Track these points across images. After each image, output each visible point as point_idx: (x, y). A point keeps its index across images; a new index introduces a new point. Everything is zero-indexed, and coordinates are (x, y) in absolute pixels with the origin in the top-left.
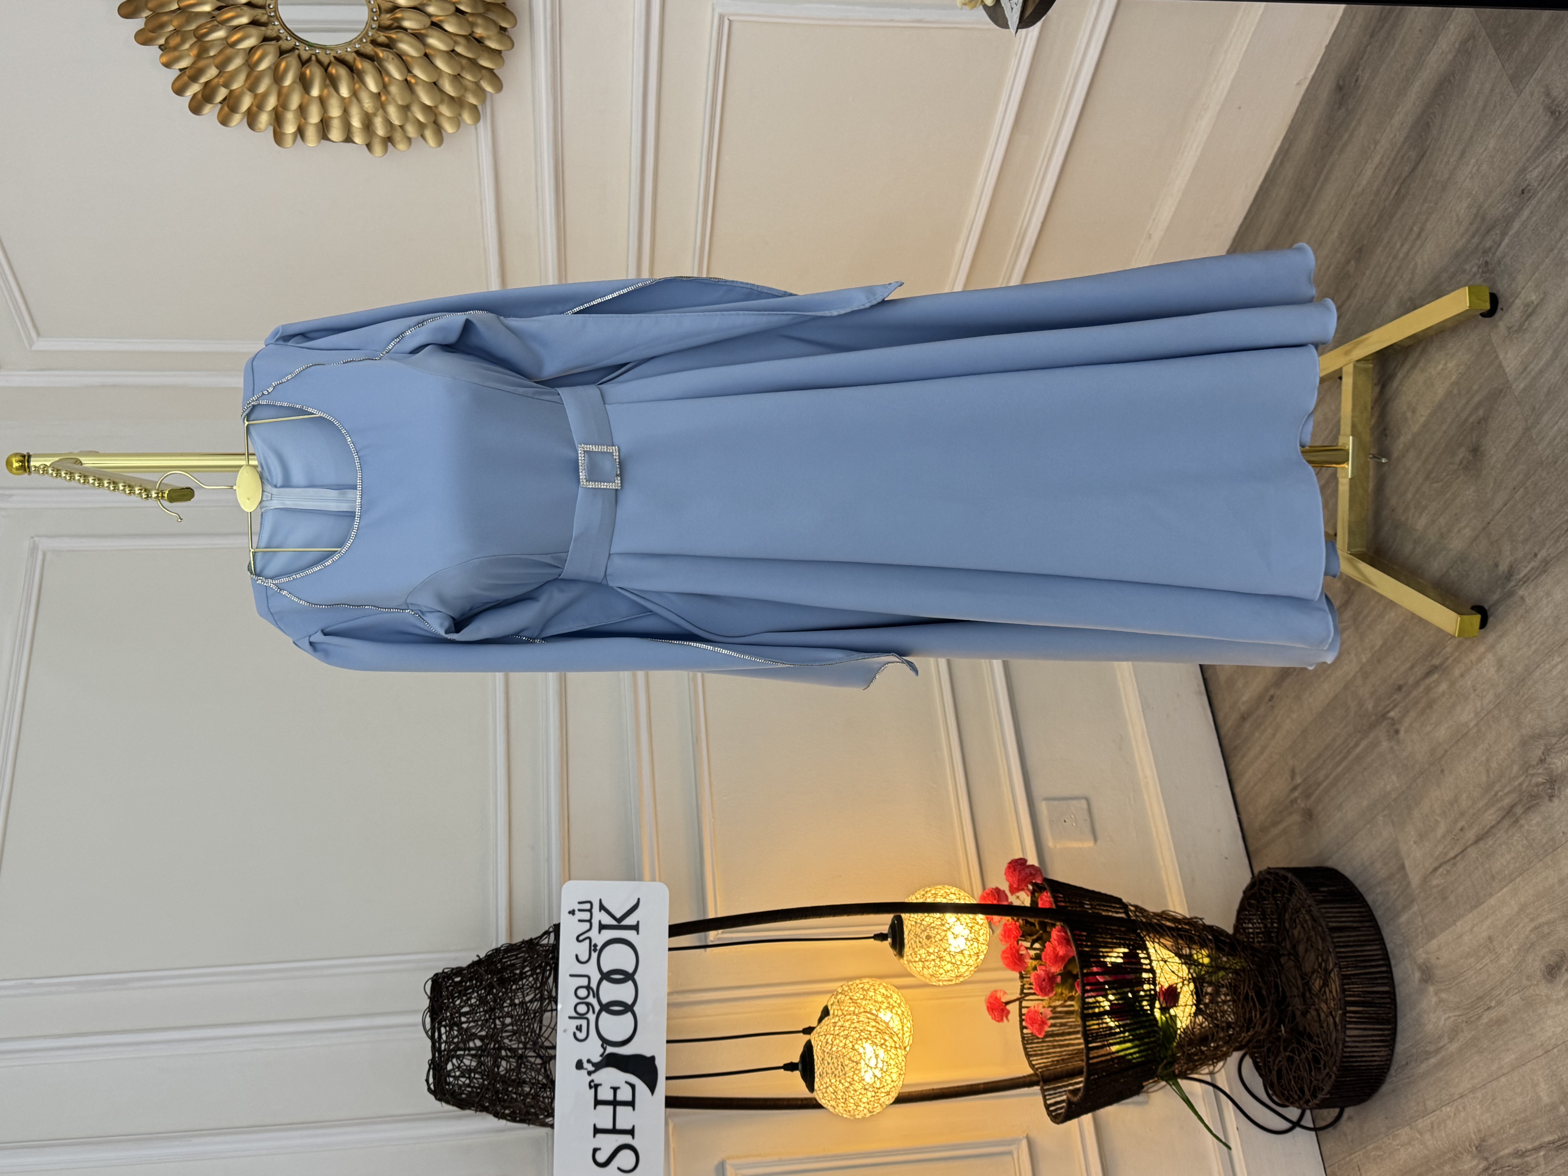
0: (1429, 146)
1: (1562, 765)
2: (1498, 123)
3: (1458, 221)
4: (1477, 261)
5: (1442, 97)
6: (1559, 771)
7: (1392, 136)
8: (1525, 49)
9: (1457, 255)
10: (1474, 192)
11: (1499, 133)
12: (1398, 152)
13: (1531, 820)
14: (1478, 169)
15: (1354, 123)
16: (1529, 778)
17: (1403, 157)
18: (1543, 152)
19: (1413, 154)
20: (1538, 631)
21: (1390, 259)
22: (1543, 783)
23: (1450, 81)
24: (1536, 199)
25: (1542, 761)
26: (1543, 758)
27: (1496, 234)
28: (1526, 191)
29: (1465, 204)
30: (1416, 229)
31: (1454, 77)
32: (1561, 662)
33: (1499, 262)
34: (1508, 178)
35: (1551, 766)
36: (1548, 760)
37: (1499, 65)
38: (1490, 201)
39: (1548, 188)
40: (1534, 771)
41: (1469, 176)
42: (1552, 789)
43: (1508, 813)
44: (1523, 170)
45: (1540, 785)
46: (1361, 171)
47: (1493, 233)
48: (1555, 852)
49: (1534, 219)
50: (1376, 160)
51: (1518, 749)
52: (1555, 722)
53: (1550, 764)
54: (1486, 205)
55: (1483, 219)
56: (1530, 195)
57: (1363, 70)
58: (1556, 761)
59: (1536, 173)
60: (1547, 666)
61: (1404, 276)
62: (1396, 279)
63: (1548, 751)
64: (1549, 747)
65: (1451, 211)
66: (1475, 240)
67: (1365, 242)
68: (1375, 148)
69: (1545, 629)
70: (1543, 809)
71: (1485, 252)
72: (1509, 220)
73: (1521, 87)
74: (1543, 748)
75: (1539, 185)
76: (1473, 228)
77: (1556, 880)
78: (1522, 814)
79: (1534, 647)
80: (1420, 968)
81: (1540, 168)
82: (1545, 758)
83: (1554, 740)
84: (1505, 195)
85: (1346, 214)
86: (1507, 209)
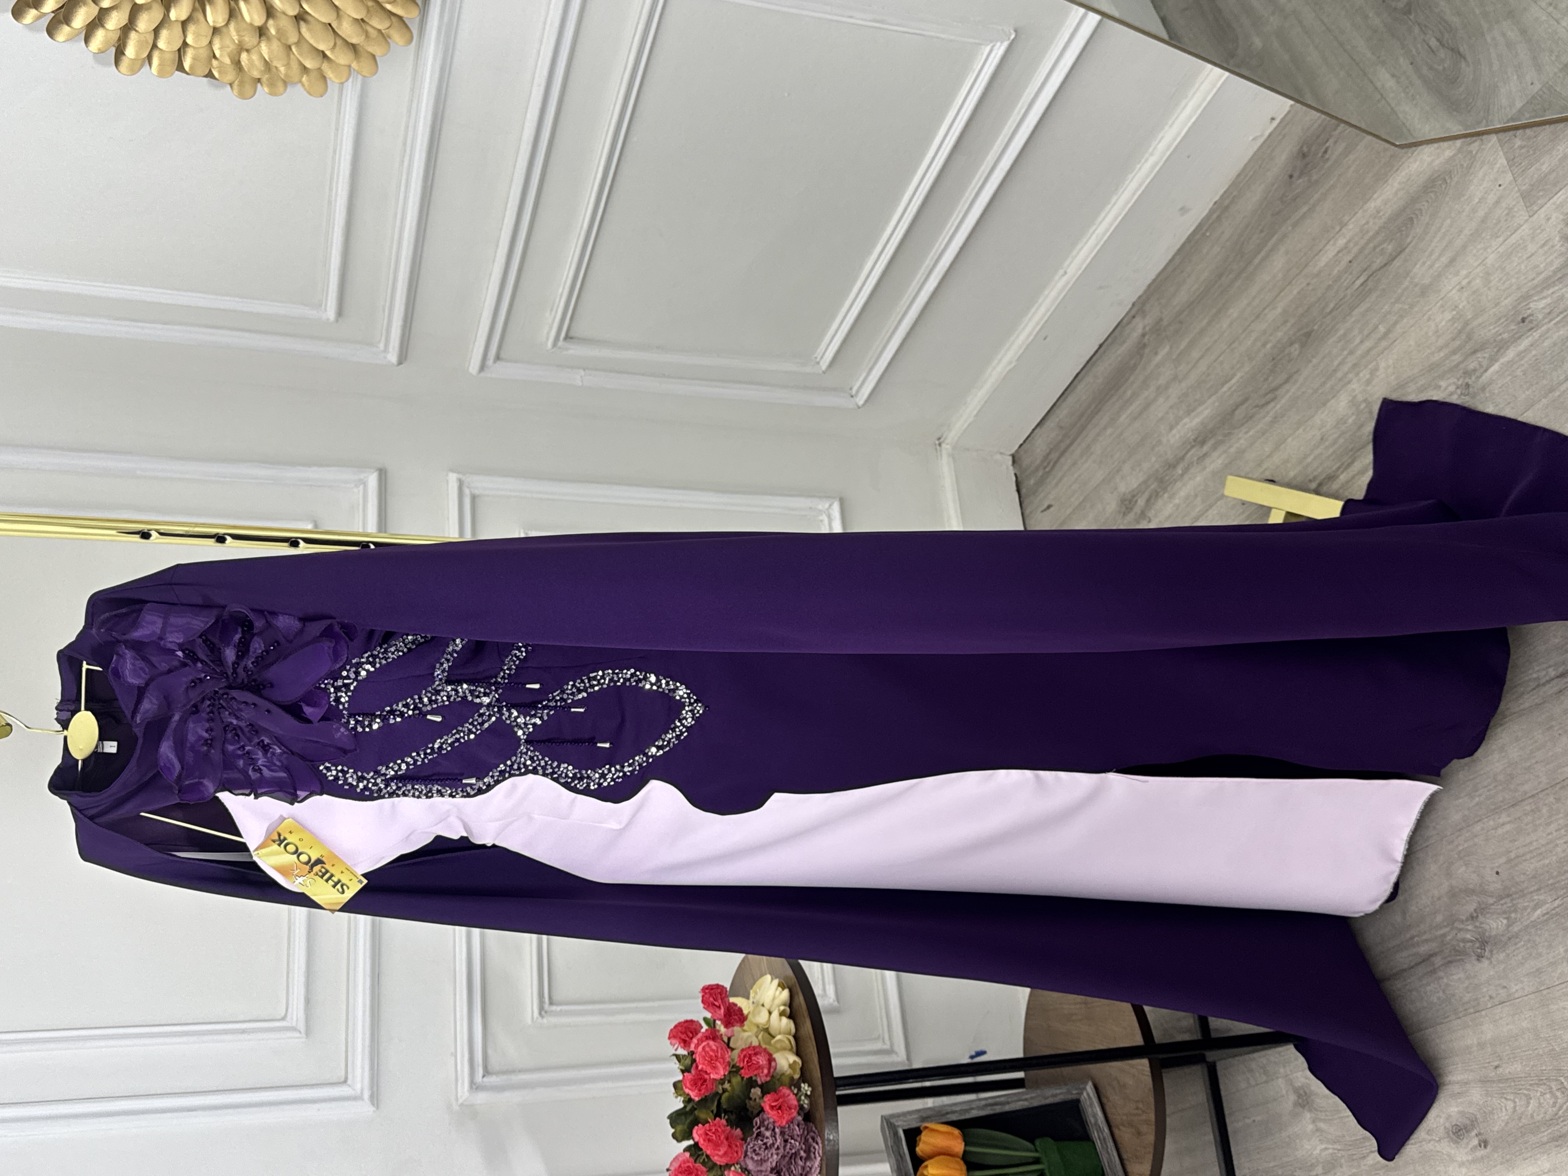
0: (1409, 244)
1: (1497, 928)
2: (1501, 239)
3: (1437, 331)
4: (1455, 380)
5: (1432, 195)
6: (1494, 933)
7: (1364, 222)
8: (1545, 168)
9: (1432, 367)
10: (1461, 307)
11: (1501, 250)
12: (1370, 241)
13: (1452, 975)
14: (1469, 283)
15: (1316, 196)
16: (1454, 932)
17: (1375, 248)
18: (1554, 284)
19: (1390, 248)
20: (1485, 784)
21: (1345, 353)
22: (1472, 941)
23: (1445, 180)
24: (1539, 331)
25: (1472, 918)
26: (1475, 915)
27: (1484, 358)
28: (1527, 321)
29: (1448, 316)
30: (1382, 329)
31: (1451, 178)
32: (1509, 822)
33: (1483, 389)
34: (1506, 301)
35: (1483, 926)
36: (1481, 918)
37: (1509, 177)
38: (1480, 320)
39: (1555, 324)
40: (1461, 926)
41: (1457, 287)
42: (1482, 949)
43: (1424, 961)
44: (1527, 297)
45: (1468, 942)
46: (1320, 251)
47: (1479, 355)
48: (1477, 1014)
49: (1534, 353)
50: (1341, 242)
51: (1445, 899)
52: (1494, 882)
53: (1482, 923)
54: (1476, 323)
55: (1469, 338)
56: (1532, 325)
57: (1336, 142)
58: (1492, 922)
59: (1542, 304)
60: (1491, 823)
61: (1361, 375)
62: (1350, 376)
63: (1482, 910)
64: (1483, 906)
65: (1429, 319)
66: (1457, 358)
67: (1316, 327)
68: (1340, 230)
69: (1493, 785)
70: (1468, 966)
71: (1467, 373)
73: (1536, 208)
74: (1475, 904)
75: (1544, 318)
77: (1475, 1042)
78: (1442, 965)
79: (1477, 799)
80: (1296, 1091)
81: (1549, 300)
82: (1477, 917)
83: (1491, 901)
84: (1500, 319)
85: (1295, 292)
86: (1500, 334)
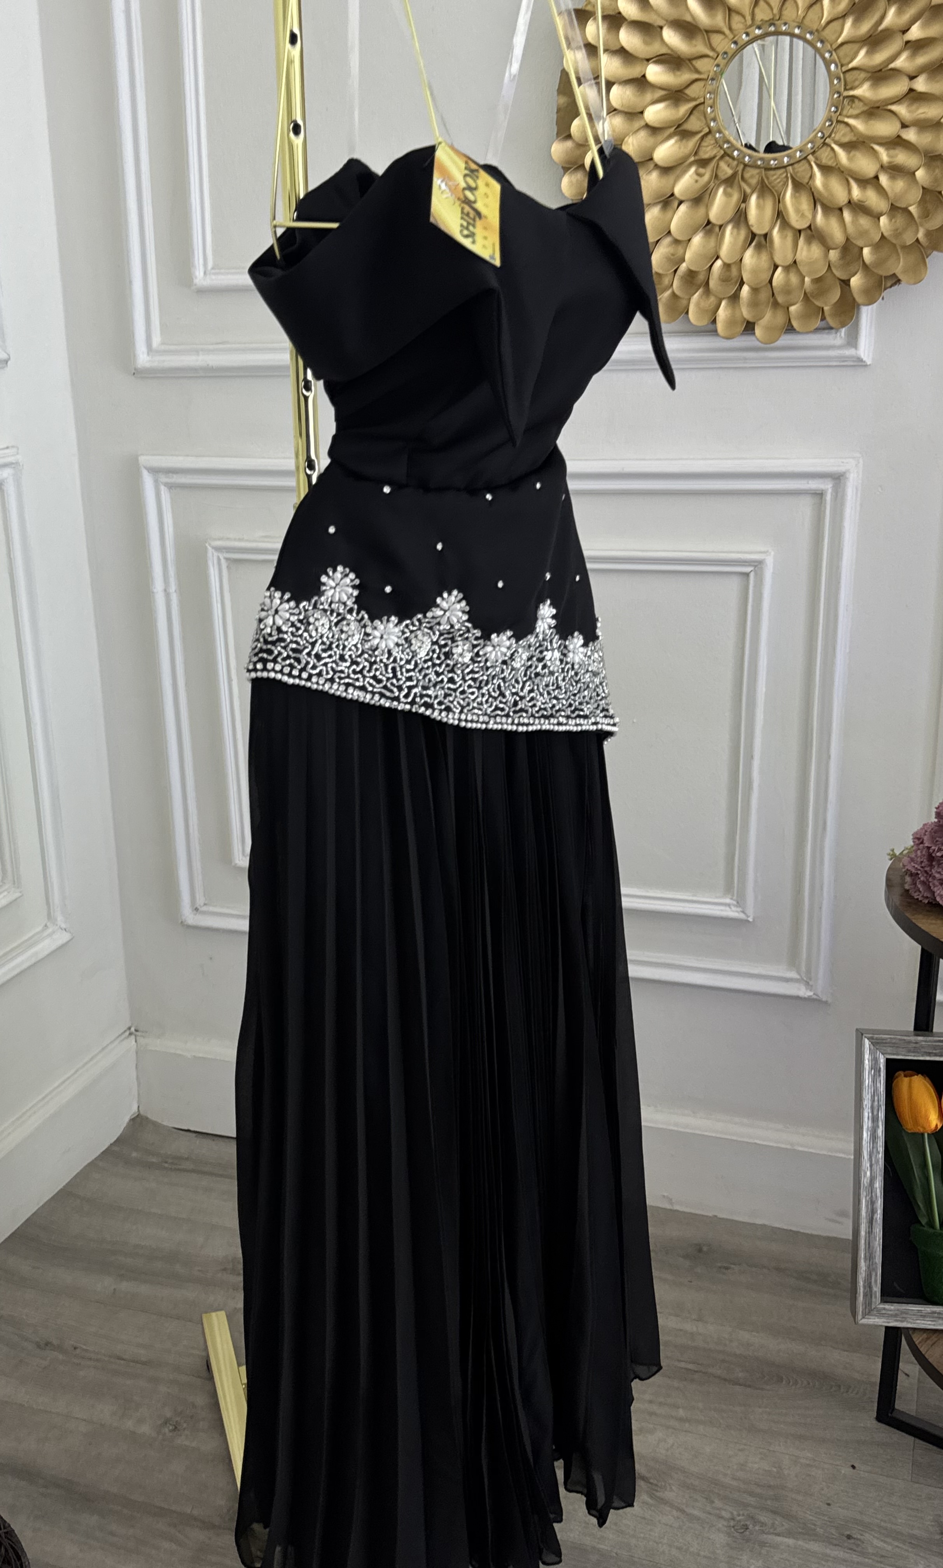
72: (808, 1533)
76: (758, 1490)
